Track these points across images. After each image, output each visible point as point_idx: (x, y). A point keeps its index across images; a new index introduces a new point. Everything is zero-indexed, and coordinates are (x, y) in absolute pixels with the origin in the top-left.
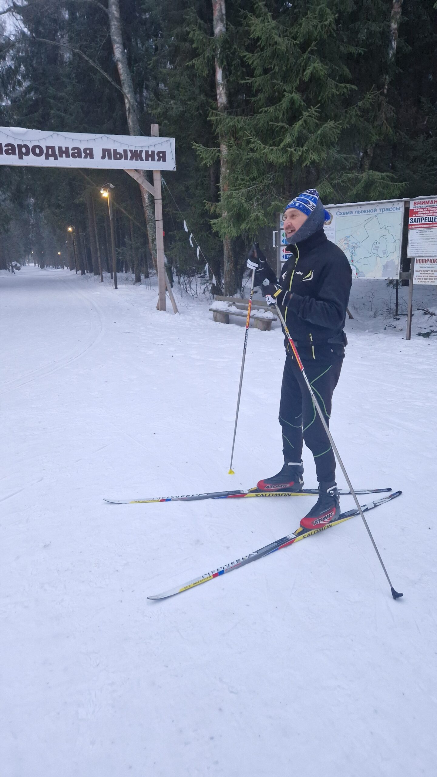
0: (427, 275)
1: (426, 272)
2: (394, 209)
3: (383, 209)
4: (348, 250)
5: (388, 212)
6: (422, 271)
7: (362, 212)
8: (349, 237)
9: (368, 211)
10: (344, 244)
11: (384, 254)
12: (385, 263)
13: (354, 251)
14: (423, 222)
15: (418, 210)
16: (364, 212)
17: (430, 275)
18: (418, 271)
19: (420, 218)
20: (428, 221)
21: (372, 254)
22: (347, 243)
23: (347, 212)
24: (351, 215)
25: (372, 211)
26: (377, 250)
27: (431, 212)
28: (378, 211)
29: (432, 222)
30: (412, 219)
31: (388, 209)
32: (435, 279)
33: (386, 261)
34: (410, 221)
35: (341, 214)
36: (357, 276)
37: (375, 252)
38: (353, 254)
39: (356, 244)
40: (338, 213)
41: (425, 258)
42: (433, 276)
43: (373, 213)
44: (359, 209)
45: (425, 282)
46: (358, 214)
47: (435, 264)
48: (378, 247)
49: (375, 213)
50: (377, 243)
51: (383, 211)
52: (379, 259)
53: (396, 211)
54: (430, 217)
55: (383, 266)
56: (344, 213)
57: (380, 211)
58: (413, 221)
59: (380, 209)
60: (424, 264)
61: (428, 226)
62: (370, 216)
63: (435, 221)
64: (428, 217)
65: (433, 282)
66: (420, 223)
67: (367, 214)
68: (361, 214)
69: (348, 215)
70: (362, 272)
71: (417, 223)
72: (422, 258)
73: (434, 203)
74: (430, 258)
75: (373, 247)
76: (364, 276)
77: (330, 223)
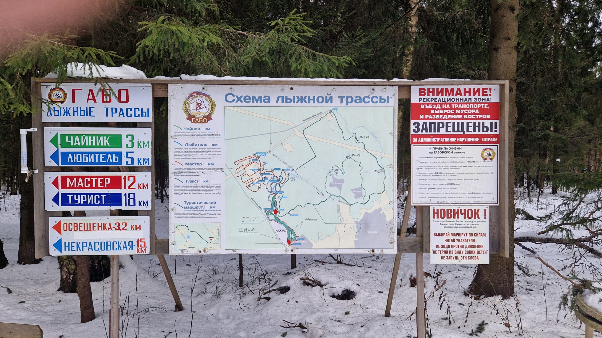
0: (461, 243)
1: (457, 237)
2: (375, 100)
3: (347, 98)
4: (263, 186)
5: (359, 104)
6: (448, 235)
7: (296, 100)
8: (264, 154)
9: (310, 100)
10: (250, 172)
11: (358, 196)
12: (361, 217)
13: (278, 188)
14: (443, 131)
15: (430, 106)
16: (302, 99)
17: (468, 243)
18: (439, 235)
19: (435, 123)
20: (454, 131)
21: (327, 195)
22: (259, 169)
23: (254, 97)
24: (268, 104)
25: (320, 100)
26: (340, 187)
27: (458, 112)
28: (336, 102)
29: (462, 133)
30: (419, 124)
31: (360, 100)
32: (478, 253)
33: (363, 212)
34: (412, 127)
35: (239, 99)
36: (291, 247)
37: (335, 190)
38: (275, 194)
39: (283, 171)
40: (230, 98)
41: (452, 208)
42: (474, 246)
43: (324, 104)
44: (287, 93)
45: (457, 258)
46: (285, 104)
47: (477, 219)
48: (342, 181)
49: (329, 104)
50: (339, 171)
51: (347, 103)
52: (344, 207)
53: (378, 104)
54: (456, 121)
55: (357, 223)
56: (247, 99)
57: (342, 102)
58: (421, 127)
59: (341, 98)
60: (452, 219)
61: (454, 140)
62: (319, 110)
63: (468, 131)
64: (452, 121)
65: (475, 258)
66: (437, 133)
67: (308, 104)
68: (292, 104)
69: (259, 104)
70: (303, 238)
71: (429, 133)
72: (446, 208)
73: (463, 93)
74: (463, 208)
75: (330, 179)
76: (310, 245)
77: (208, 118)
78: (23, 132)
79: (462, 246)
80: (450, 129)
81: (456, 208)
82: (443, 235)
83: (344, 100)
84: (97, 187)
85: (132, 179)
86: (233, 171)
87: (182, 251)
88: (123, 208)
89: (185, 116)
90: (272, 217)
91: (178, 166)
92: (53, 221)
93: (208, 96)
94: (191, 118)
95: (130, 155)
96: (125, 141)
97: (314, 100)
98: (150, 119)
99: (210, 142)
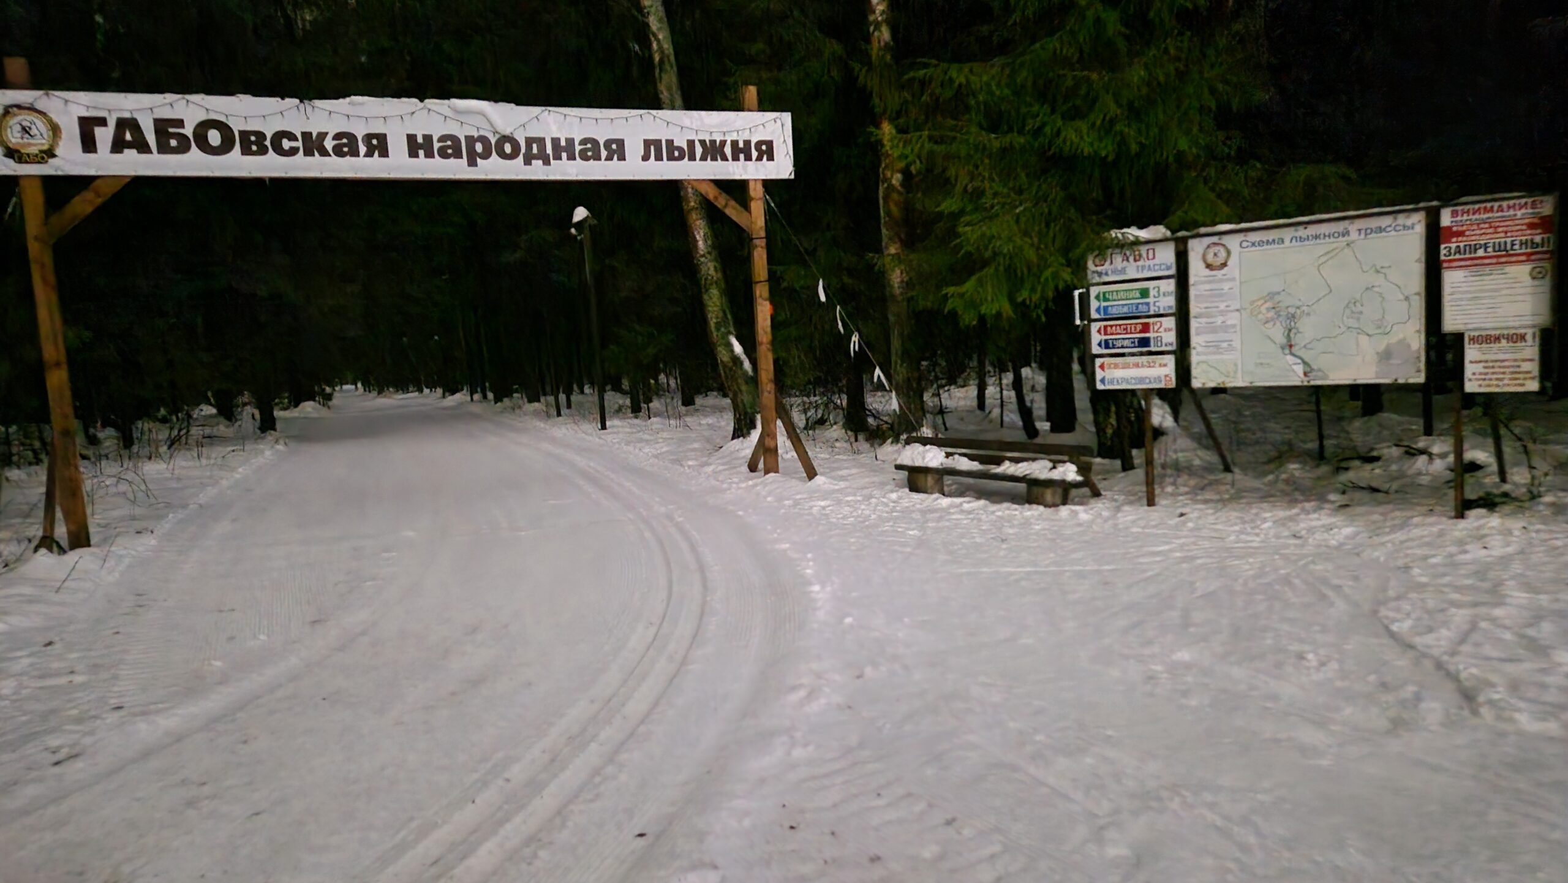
0: (1502, 370)
1: (1498, 364)
2: (1398, 228)
3: (1366, 230)
4: (1278, 324)
5: (1379, 235)
6: (1486, 361)
7: (1311, 238)
8: (1279, 293)
9: (1325, 236)
10: (1264, 311)
11: (1379, 326)
12: (1383, 348)
13: (1293, 324)
14: (1481, 253)
15: (1464, 228)
16: (1317, 237)
17: (1512, 370)
18: (1476, 362)
19: (1470, 245)
20: (1494, 251)
21: (1343, 329)
22: (1274, 308)
23: (1268, 241)
24: (1282, 246)
25: (1336, 235)
26: (1358, 319)
27: (1500, 229)
28: (1354, 235)
29: (1504, 253)
30: (1450, 248)
31: (1380, 230)
32: (1525, 379)
33: (1385, 342)
34: (1443, 252)
35: (1253, 244)
36: (1307, 379)
37: (1352, 323)
38: (1290, 330)
39: (1298, 308)
40: (1245, 244)
41: (1493, 333)
42: (1519, 373)
43: (1341, 238)
44: (1301, 232)
45: (1498, 386)
46: (1299, 243)
47: (1523, 344)
48: (1361, 313)
49: (1346, 238)
50: (1357, 304)
51: (1366, 235)
52: (1363, 339)
53: (1403, 232)
54: (1497, 241)
55: (1378, 353)
56: (1261, 243)
57: (1360, 234)
58: (1453, 251)
59: (1360, 230)
60: (1492, 345)
61: (1494, 261)
62: (1335, 245)
63: (1512, 249)
64: (1492, 241)
65: (1522, 385)
66: (1473, 255)
67: (1322, 241)
68: (1306, 243)
69: (1272, 246)
70: (1319, 370)
71: (1462, 256)
72: (1484, 333)
73: (1505, 210)
74: (1506, 332)
75: (1348, 312)
76: (1326, 377)
77: (1224, 265)
78: (1076, 293)
79: (1504, 373)
80: (1490, 250)
81: (1498, 332)
82: (1480, 362)
83: (1363, 232)
84: (1131, 333)
85: (1159, 324)
86: (1248, 311)
87: (1204, 384)
88: (1153, 349)
89: (1203, 265)
90: (1287, 351)
91: (1198, 310)
92: (1098, 362)
93: (1224, 245)
94: (1209, 266)
95: (1157, 304)
96: (1152, 293)
97: (1329, 236)
98: (1173, 271)
99: (1226, 286)
